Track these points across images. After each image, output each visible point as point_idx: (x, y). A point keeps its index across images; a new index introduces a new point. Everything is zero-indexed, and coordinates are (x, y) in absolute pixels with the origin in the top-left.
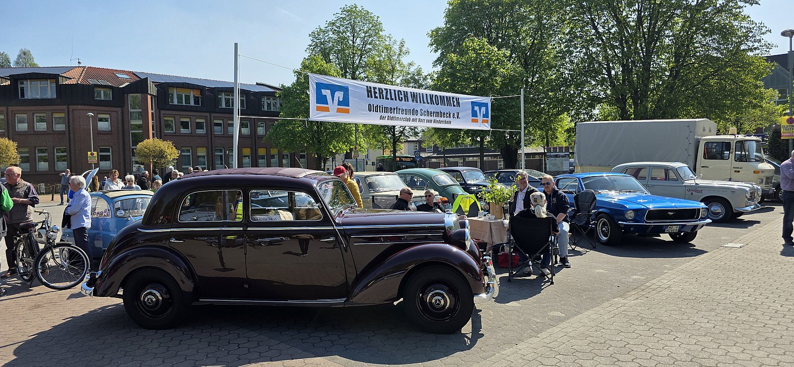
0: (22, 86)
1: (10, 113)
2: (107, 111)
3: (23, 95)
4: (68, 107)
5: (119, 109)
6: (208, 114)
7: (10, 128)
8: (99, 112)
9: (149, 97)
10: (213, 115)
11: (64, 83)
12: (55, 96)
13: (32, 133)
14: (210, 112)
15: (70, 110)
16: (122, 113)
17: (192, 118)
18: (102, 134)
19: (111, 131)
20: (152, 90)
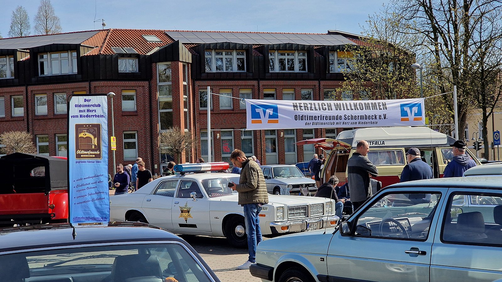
0: (42, 60)
1: (29, 94)
2: (133, 86)
3: (43, 72)
4: (90, 84)
5: (146, 83)
6: (255, 83)
7: (30, 112)
8: (123, 88)
9: (181, 65)
10: (262, 83)
11: (86, 55)
12: (75, 71)
13: (52, 117)
14: (258, 79)
15: (92, 87)
16: (150, 87)
17: (234, 88)
18: (126, 115)
19: (136, 112)
20: (185, 55)
